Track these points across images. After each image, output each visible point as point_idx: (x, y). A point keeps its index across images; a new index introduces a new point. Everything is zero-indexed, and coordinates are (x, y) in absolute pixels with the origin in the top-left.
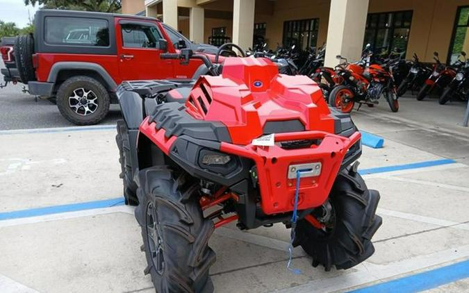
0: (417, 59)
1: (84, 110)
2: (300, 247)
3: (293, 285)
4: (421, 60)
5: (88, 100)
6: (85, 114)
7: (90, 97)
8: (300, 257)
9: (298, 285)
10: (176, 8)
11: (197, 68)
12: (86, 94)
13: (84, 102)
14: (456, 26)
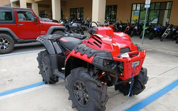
0: (121, 22)
1: (4, 48)
2: (118, 90)
3: (122, 103)
4: (123, 22)
5: (5, 44)
6: (4, 49)
7: (6, 42)
8: (119, 94)
9: (124, 103)
10: (26, 3)
11: (49, 28)
12: (4, 41)
13: (3, 44)
14: (132, 10)
